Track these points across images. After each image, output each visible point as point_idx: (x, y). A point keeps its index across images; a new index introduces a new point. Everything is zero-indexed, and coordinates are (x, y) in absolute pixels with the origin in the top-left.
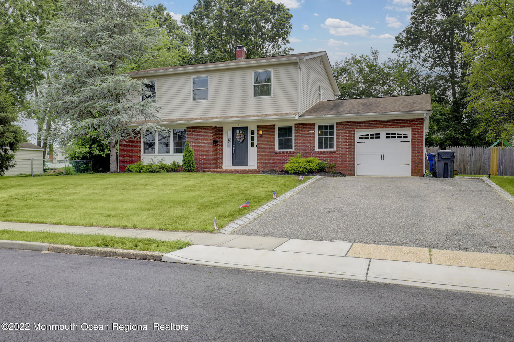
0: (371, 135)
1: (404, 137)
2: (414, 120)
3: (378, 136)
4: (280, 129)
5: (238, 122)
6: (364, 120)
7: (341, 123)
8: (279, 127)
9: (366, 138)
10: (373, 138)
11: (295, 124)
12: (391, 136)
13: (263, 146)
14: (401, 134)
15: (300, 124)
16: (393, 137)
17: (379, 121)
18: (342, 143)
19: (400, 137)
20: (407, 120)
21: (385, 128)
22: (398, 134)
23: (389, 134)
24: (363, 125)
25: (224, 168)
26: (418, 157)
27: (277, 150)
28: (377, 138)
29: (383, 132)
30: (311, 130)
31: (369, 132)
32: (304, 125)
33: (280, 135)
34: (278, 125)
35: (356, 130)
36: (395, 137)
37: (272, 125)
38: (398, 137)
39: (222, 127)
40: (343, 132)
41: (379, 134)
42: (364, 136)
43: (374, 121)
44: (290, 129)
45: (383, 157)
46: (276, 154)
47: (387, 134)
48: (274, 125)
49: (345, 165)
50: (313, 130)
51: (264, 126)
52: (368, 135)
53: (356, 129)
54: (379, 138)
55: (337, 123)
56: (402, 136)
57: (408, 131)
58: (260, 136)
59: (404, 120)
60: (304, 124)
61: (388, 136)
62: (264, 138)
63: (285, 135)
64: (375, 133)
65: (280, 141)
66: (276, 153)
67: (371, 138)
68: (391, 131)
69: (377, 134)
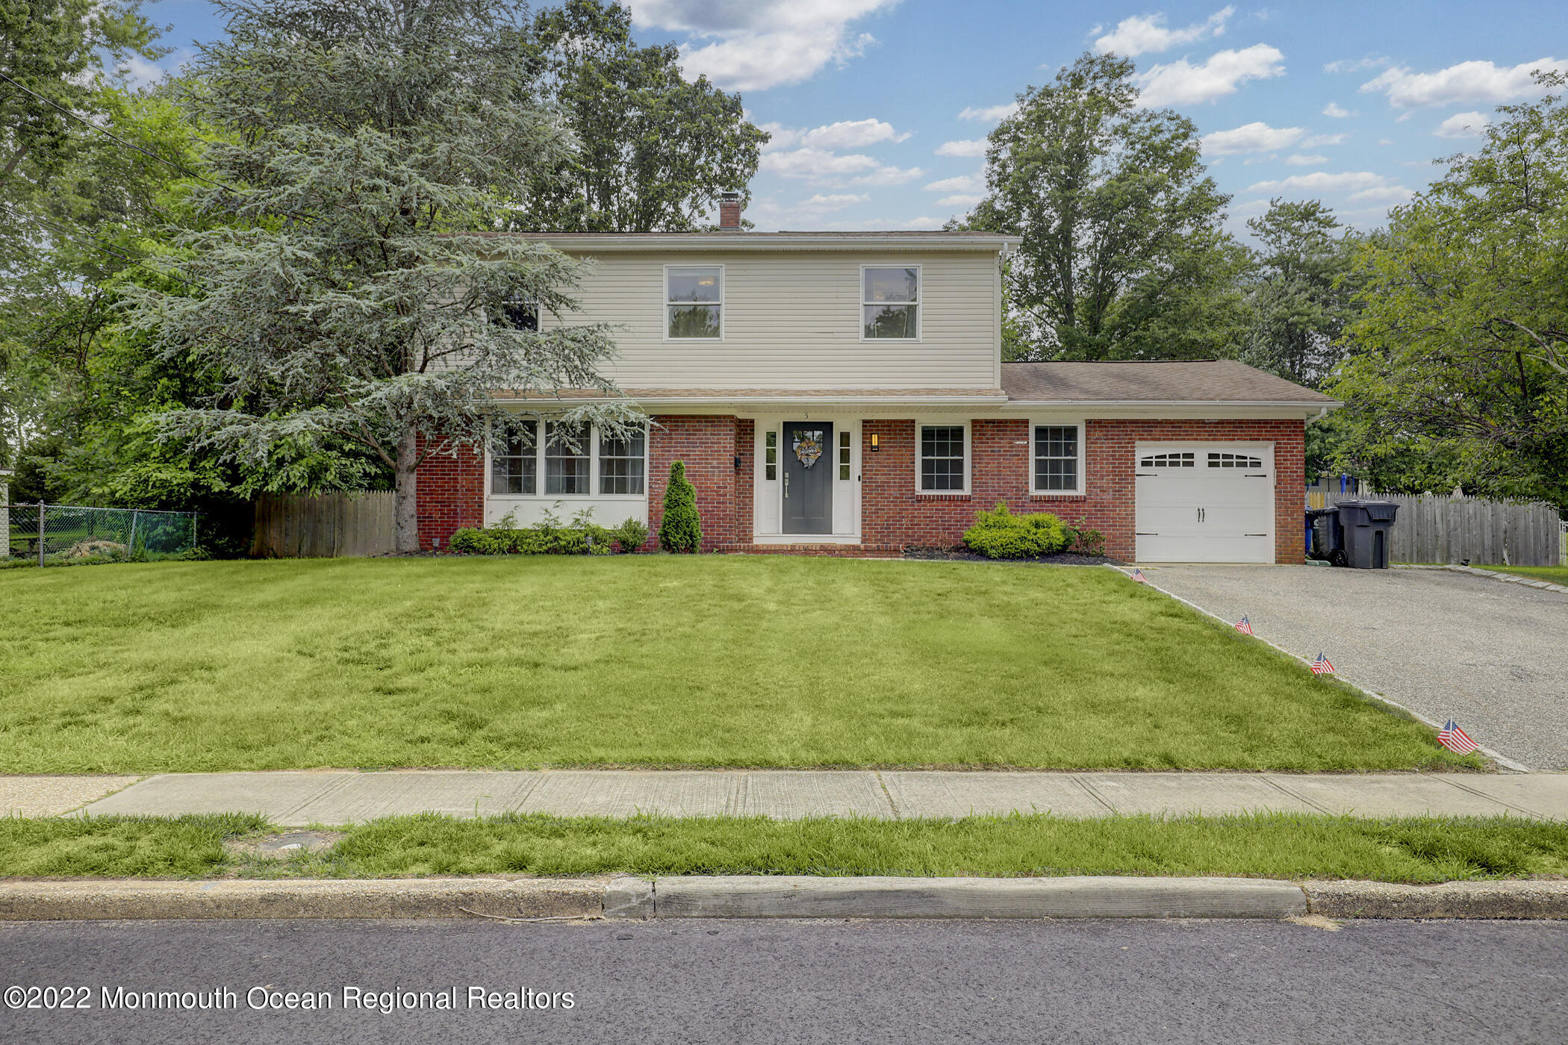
0: (1171, 456)
1: (1253, 465)
2: (1282, 422)
3: (1189, 460)
4: (927, 433)
5: (806, 408)
6: (1160, 417)
7: (1099, 422)
8: (923, 428)
9: (1158, 464)
10: (1177, 464)
11: (974, 422)
12: (1221, 460)
13: (881, 478)
14: (1246, 458)
15: (987, 422)
16: (1225, 465)
17: (1198, 422)
18: (1102, 476)
19: (1245, 465)
20: (1266, 422)
21: (1213, 440)
22: (1238, 457)
23: (1217, 456)
24: (1156, 431)
25: (756, 542)
26: (1292, 515)
27: (919, 490)
28: (1186, 464)
29: (1201, 451)
30: (1018, 439)
31: (1167, 448)
32: (1000, 425)
33: (927, 450)
34: (924, 420)
35: (1138, 443)
36: (1231, 465)
37: (906, 421)
38: (1239, 465)
39: (752, 421)
40: (1105, 447)
41: (1191, 456)
42: (1154, 460)
43: (1185, 422)
44: (958, 432)
45: (1201, 514)
46: (919, 501)
47: (1211, 456)
48: (913, 421)
49: (1110, 534)
50: (1023, 439)
51: (883, 421)
52: (1164, 457)
53: (1140, 439)
54: (1191, 464)
55: (1089, 422)
56: (1248, 461)
57: (1265, 452)
58: (869, 450)
59: (1259, 422)
60: (1000, 422)
61: (1213, 460)
62: (882, 456)
63: (942, 450)
64: (1181, 452)
65: (927, 466)
66: (920, 499)
67: (1172, 464)
68: (1222, 447)
69: (1185, 456)
